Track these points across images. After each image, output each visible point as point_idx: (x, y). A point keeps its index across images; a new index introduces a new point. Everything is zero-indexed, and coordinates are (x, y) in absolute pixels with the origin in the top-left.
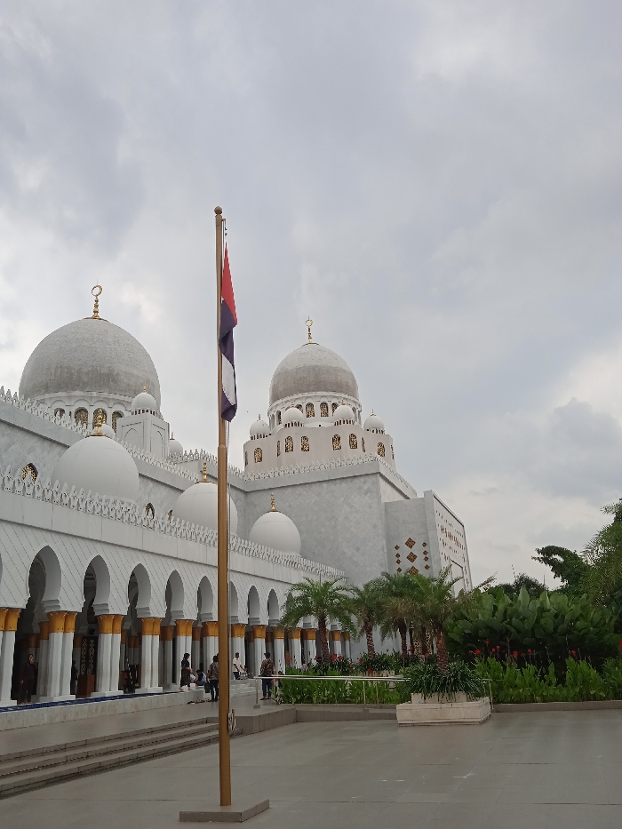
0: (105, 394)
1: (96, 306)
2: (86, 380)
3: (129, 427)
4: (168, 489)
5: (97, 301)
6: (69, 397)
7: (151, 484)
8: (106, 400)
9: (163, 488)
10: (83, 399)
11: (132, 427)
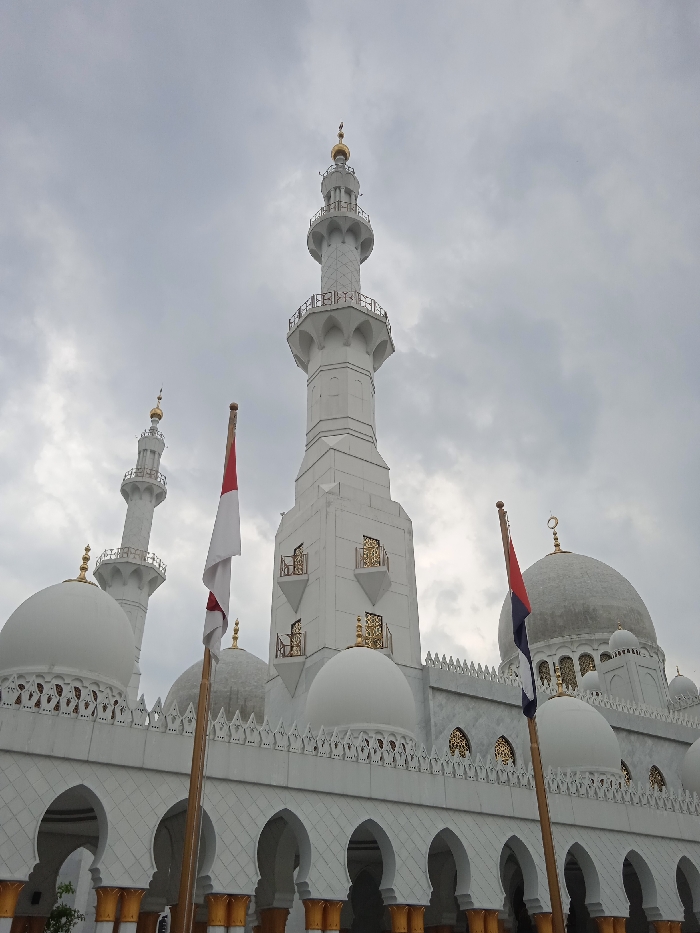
0: (587, 636)
1: (556, 539)
2: (561, 624)
3: (611, 674)
4: (673, 745)
5: (555, 534)
6: (549, 646)
7: (649, 742)
8: (589, 642)
9: (666, 744)
10: (563, 646)
11: (616, 672)
